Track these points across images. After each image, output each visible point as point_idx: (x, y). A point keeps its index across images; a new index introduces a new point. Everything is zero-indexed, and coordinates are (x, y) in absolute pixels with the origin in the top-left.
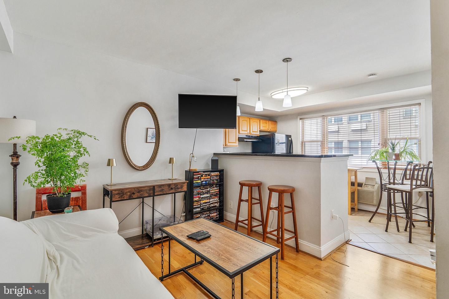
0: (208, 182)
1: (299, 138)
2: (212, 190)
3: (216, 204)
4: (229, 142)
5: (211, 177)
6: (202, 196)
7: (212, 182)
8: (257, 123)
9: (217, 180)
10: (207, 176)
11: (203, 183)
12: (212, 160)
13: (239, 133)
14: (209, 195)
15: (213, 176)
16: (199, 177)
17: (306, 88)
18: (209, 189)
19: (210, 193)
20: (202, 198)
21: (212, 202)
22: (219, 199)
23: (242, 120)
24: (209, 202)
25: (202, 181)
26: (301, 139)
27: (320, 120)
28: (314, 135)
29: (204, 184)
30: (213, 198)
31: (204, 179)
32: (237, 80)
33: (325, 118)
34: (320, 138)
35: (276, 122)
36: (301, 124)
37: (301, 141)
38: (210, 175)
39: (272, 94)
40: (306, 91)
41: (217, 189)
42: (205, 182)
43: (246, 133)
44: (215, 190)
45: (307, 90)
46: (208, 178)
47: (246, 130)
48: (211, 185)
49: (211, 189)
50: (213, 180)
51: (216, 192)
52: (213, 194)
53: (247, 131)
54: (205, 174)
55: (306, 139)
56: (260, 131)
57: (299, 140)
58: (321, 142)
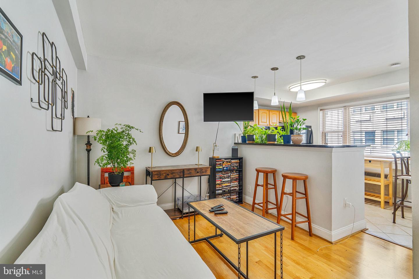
0: (229, 168)
1: (320, 128)
2: (232, 175)
3: (236, 188)
5: (231, 164)
6: (223, 180)
7: (232, 168)
8: (276, 115)
9: (237, 167)
10: (227, 163)
11: (224, 169)
12: (232, 149)
13: (259, 125)
14: (229, 180)
15: (233, 163)
16: (221, 163)
17: (324, 81)
18: (229, 175)
19: (230, 178)
20: (223, 181)
21: (233, 186)
22: (239, 183)
23: (262, 112)
24: (230, 186)
25: (224, 167)
27: (341, 111)
28: (335, 125)
29: (225, 169)
30: (233, 182)
31: (226, 165)
32: (255, 77)
33: (347, 108)
34: (341, 128)
35: (296, 113)
36: (321, 115)
38: (230, 162)
39: (290, 88)
40: (324, 84)
41: (237, 175)
42: (226, 168)
44: (235, 175)
48: (231, 171)
49: (231, 175)
50: (233, 167)
51: (236, 177)
52: (233, 179)
53: (266, 122)
54: (226, 161)
55: (327, 129)
56: (279, 122)
57: (320, 130)
58: (343, 132)
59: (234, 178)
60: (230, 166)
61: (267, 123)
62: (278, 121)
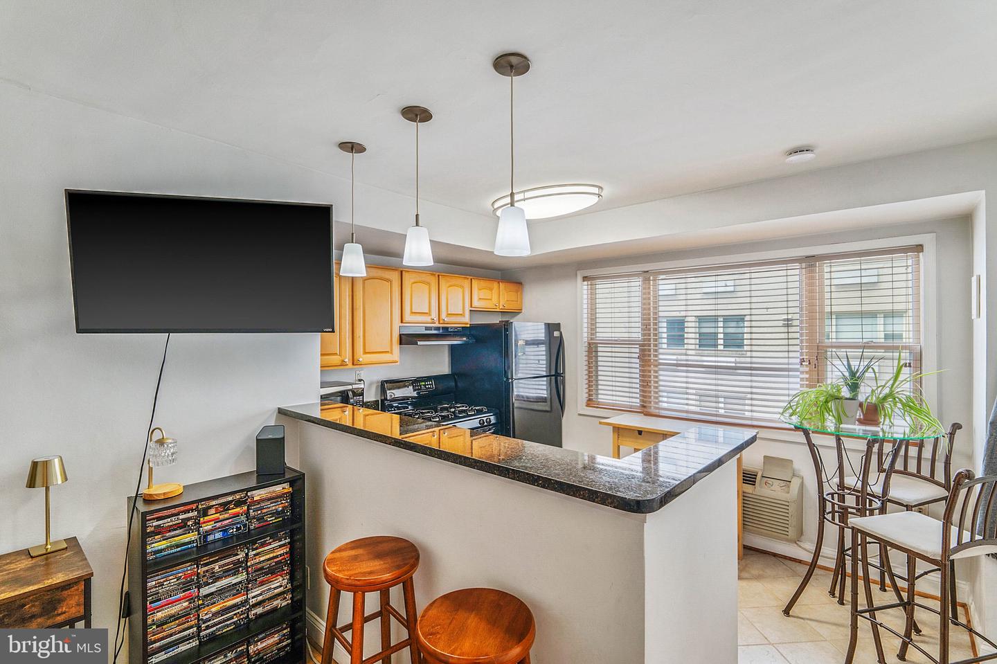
0: (238, 529)
1: (582, 333)
2: (255, 555)
3: (277, 603)
4: (365, 353)
5: (248, 509)
6: (205, 591)
7: (254, 525)
8: (460, 290)
9: (276, 514)
10: (228, 509)
11: (210, 538)
12: (257, 440)
13: (402, 322)
14: (242, 577)
15: (259, 502)
16: (189, 519)
17: (596, 190)
18: (241, 556)
19: (247, 568)
20: (206, 596)
21: (260, 598)
22: (292, 580)
23: (413, 281)
24: (247, 601)
25: (208, 533)
26: (586, 335)
27: (637, 283)
28: (622, 325)
29: (214, 542)
30: (262, 583)
31: (217, 521)
32: (352, 147)
33: (651, 278)
34: (637, 335)
35: (520, 283)
36: (585, 292)
37: (586, 340)
38: (245, 503)
39: (496, 206)
40: (595, 199)
41: (280, 546)
42: (218, 535)
43: (428, 319)
44: (274, 549)
45: (599, 195)
46: (236, 515)
47: (427, 312)
48: (249, 538)
49: (252, 553)
50: (260, 519)
51: (277, 557)
52: (262, 569)
53: (428, 314)
54: (220, 505)
55: (602, 334)
56: (470, 310)
57: (582, 337)
58: (641, 345)
59: (266, 565)
60: (243, 518)
61: (430, 315)
62: (468, 309)
